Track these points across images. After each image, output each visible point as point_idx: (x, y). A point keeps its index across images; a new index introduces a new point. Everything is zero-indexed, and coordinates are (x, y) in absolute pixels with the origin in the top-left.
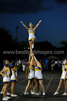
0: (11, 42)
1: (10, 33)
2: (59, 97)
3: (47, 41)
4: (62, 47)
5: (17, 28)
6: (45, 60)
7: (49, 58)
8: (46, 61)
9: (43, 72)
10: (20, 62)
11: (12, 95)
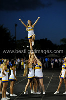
0: (10, 40)
1: (8, 32)
2: (60, 96)
3: (46, 39)
4: (62, 45)
5: (16, 25)
6: (44, 59)
7: (48, 56)
8: (46, 60)
9: (43, 71)
10: (19, 61)
11: (11, 95)
